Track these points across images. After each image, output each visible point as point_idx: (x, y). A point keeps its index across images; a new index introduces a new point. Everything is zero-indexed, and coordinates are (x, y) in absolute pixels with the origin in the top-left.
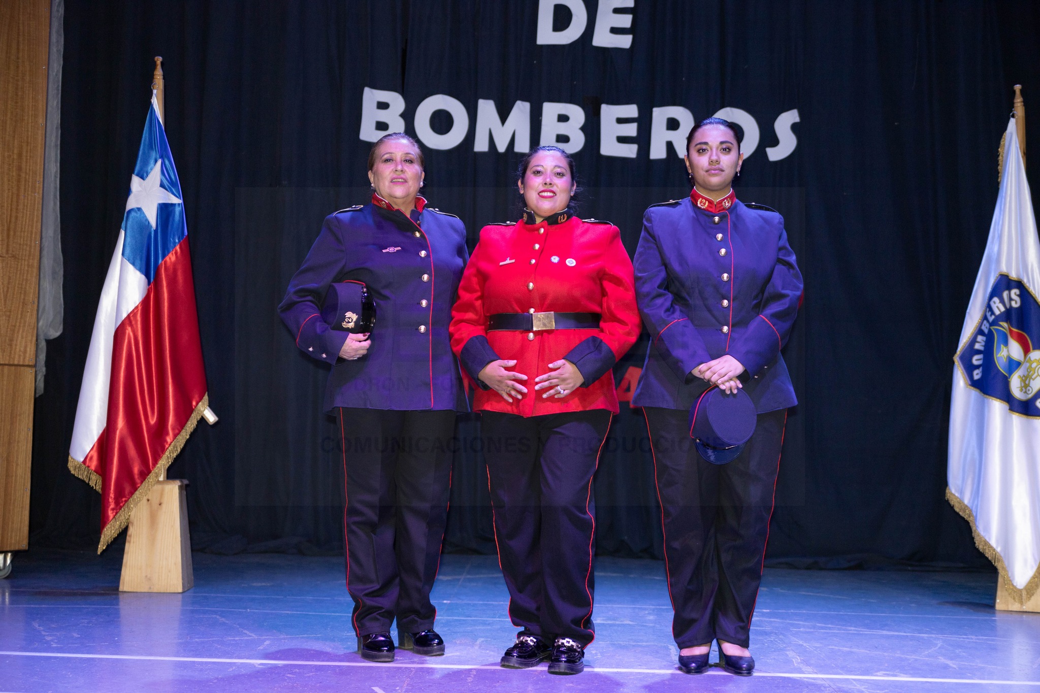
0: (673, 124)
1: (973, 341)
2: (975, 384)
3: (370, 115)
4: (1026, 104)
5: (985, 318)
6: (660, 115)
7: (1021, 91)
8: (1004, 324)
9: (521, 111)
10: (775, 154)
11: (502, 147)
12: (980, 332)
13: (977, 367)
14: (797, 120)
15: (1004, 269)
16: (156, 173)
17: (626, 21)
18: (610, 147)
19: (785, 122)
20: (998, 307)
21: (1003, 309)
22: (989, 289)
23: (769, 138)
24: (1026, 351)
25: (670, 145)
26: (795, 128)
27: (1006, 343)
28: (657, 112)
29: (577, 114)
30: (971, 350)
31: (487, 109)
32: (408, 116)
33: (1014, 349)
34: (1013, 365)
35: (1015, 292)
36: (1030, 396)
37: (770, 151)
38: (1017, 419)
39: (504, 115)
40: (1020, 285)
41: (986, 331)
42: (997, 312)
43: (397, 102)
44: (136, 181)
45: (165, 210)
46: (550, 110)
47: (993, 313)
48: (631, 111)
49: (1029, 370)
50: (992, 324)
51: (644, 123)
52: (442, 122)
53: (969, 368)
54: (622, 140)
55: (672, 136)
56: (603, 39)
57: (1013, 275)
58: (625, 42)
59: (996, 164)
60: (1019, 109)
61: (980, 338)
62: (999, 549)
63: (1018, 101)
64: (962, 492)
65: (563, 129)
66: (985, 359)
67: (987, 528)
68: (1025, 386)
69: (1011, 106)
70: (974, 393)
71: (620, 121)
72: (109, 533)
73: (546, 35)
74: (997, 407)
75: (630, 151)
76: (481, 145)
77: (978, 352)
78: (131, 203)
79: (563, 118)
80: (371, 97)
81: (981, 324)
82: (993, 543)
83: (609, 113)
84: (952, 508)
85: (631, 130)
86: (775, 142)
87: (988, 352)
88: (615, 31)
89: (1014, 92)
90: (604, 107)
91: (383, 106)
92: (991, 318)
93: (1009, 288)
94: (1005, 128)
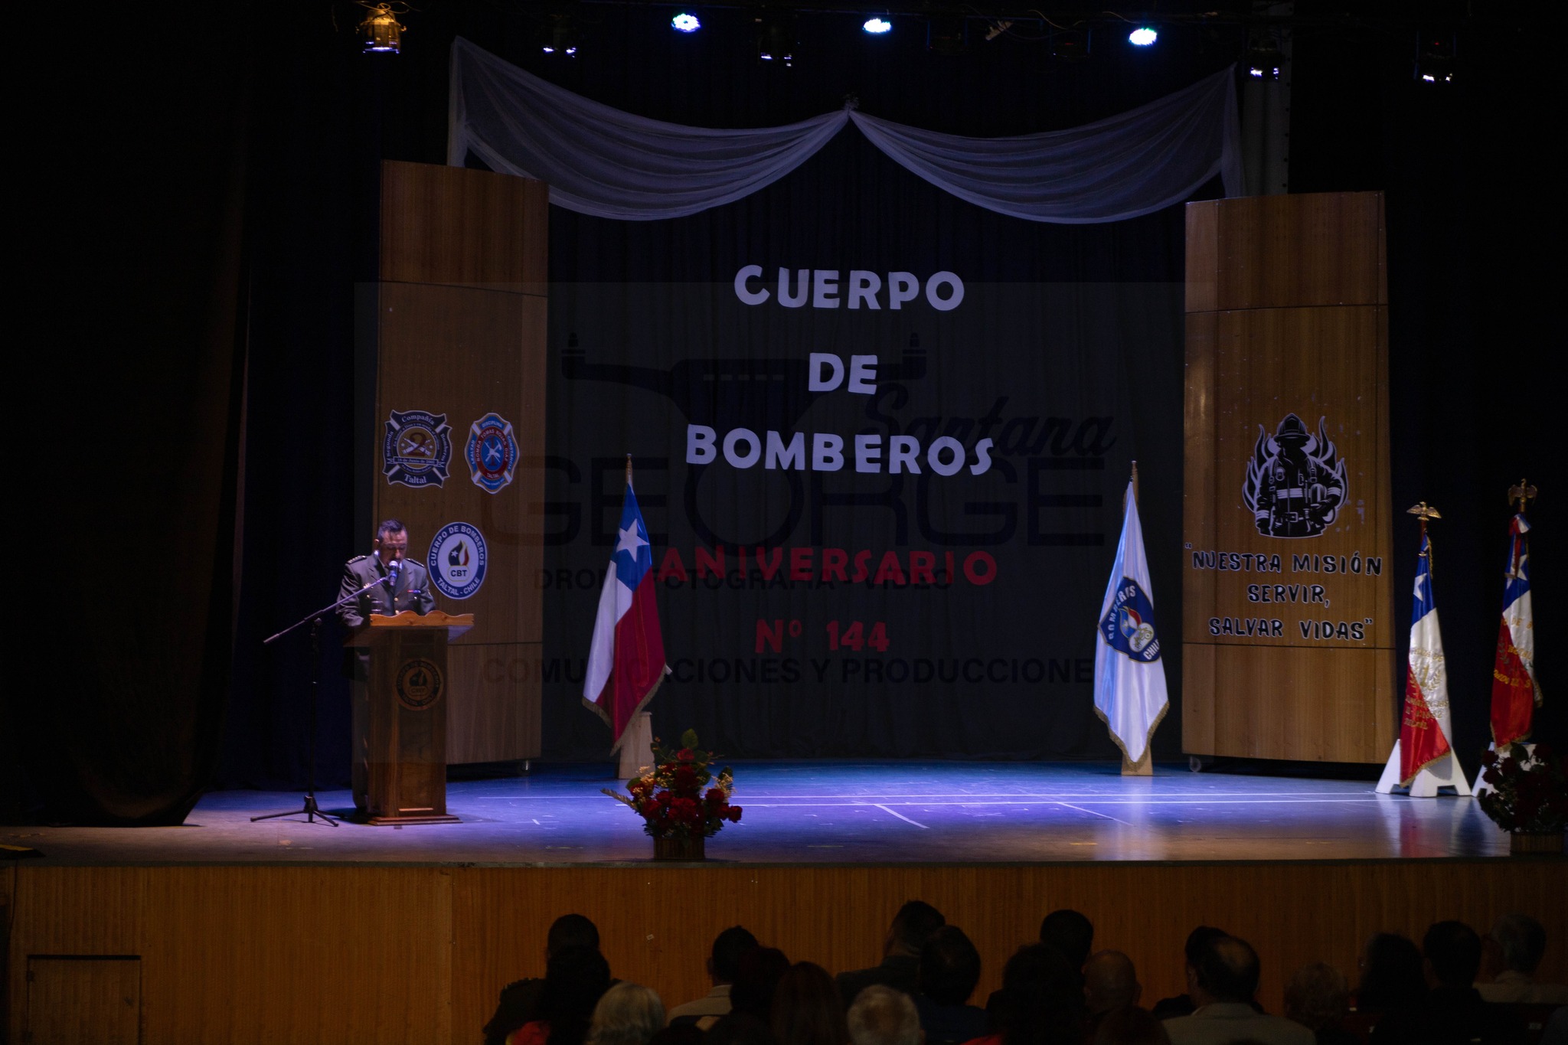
0: (905, 449)
1: (1109, 616)
2: (1109, 642)
3: (693, 444)
4: (1139, 472)
5: (1115, 603)
6: (896, 442)
7: (1137, 465)
8: (1126, 607)
9: (799, 439)
10: (977, 470)
11: (785, 466)
12: (1112, 610)
13: (1111, 632)
14: (991, 445)
15: (1125, 575)
16: (634, 527)
17: (871, 374)
18: (862, 467)
19: (983, 446)
20: (1123, 597)
21: (1125, 598)
22: (1118, 586)
23: (972, 459)
24: (1138, 623)
25: (903, 464)
26: (989, 450)
27: (1127, 619)
28: (893, 439)
29: (838, 442)
30: (1107, 622)
31: (774, 438)
32: (719, 444)
33: (1132, 622)
34: (1131, 631)
35: (1132, 588)
36: (1140, 650)
37: (972, 467)
38: (1133, 663)
39: (787, 442)
40: (1134, 583)
41: (1116, 611)
42: (1122, 600)
43: (710, 434)
44: (622, 532)
45: (641, 549)
46: (819, 439)
47: (1120, 601)
48: (876, 439)
49: (1140, 634)
50: (1119, 607)
51: (885, 447)
52: (742, 448)
53: (1106, 633)
54: (870, 460)
55: (905, 457)
56: (855, 387)
57: (1131, 577)
58: (871, 390)
59: (1122, 509)
60: (1134, 477)
61: (1113, 615)
62: (1122, 739)
63: (1134, 470)
64: (1102, 707)
65: (828, 452)
66: (1115, 627)
67: (1116, 728)
68: (1138, 644)
69: (1130, 474)
70: (1110, 648)
71: (869, 446)
72: (618, 744)
73: (815, 384)
74: (1122, 657)
75: (876, 468)
76: (770, 464)
77: (1112, 623)
78: (621, 547)
79: (828, 445)
80: (693, 430)
81: (1113, 606)
82: (1119, 735)
83: (862, 441)
84: (1097, 716)
85: (876, 453)
86: (976, 461)
87: (1117, 623)
88: (864, 381)
89: (1132, 465)
90: (857, 437)
91: (700, 437)
92: (1119, 604)
93: (1129, 586)
94: (1126, 487)
